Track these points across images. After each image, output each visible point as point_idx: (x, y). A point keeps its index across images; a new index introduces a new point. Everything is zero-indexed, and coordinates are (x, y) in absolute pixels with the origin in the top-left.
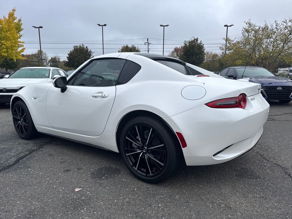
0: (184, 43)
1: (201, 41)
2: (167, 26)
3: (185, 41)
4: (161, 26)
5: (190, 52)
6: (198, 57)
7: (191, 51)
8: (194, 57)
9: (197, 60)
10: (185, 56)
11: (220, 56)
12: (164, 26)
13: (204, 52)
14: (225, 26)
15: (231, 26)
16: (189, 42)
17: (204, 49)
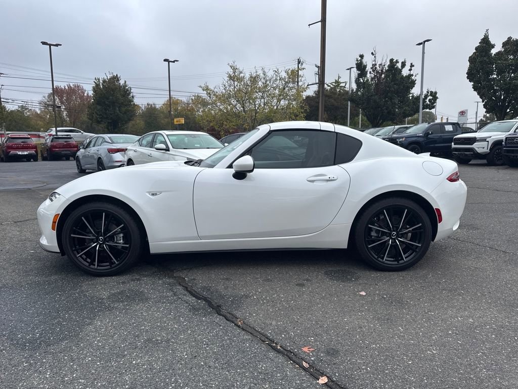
0: (94, 82)
1: (125, 82)
2: (57, 45)
3: (95, 79)
4: (44, 43)
5: (108, 99)
6: (123, 109)
7: (111, 97)
8: (117, 109)
9: (123, 114)
10: (99, 107)
11: (143, 108)
12: (50, 45)
13: (133, 101)
14: (165, 60)
15: (174, 62)
16: (104, 81)
17: (133, 97)
